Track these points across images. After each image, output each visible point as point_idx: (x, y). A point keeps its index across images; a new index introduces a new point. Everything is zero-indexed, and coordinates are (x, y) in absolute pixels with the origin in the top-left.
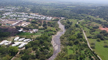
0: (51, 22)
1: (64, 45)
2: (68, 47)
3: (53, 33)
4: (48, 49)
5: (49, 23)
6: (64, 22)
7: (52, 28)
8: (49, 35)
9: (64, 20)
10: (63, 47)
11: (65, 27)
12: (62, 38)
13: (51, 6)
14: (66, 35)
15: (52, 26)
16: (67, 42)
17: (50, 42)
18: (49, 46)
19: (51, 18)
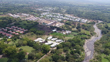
0: (86, 25)
1: (98, 52)
2: (103, 56)
3: (87, 37)
4: (79, 53)
5: (83, 25)
6: (101, 26)
7: (86, 32)
8: (82, 39)
9: (102, 24)
10: (97, 54)
11: (102, 32)
12: (96, 44)
13: (88, 7)
14: (101, 41)
15: (86, 30)
16: (103, 49)
17: (83, 46)
18: (80, 50)
19: (86, 20)
